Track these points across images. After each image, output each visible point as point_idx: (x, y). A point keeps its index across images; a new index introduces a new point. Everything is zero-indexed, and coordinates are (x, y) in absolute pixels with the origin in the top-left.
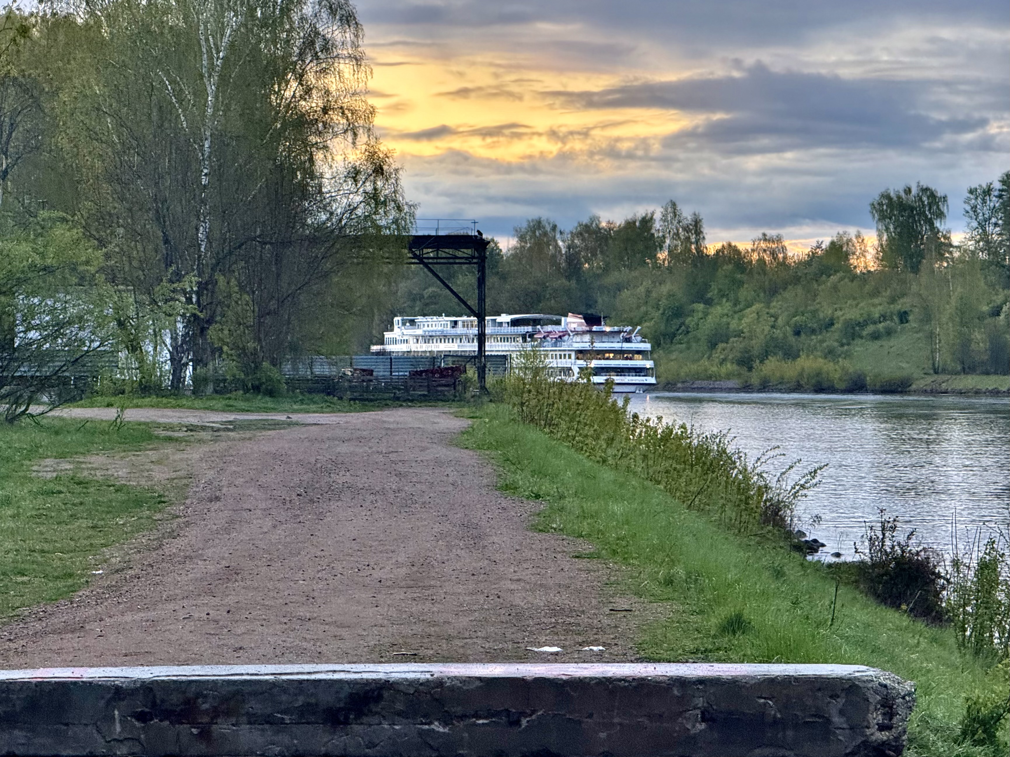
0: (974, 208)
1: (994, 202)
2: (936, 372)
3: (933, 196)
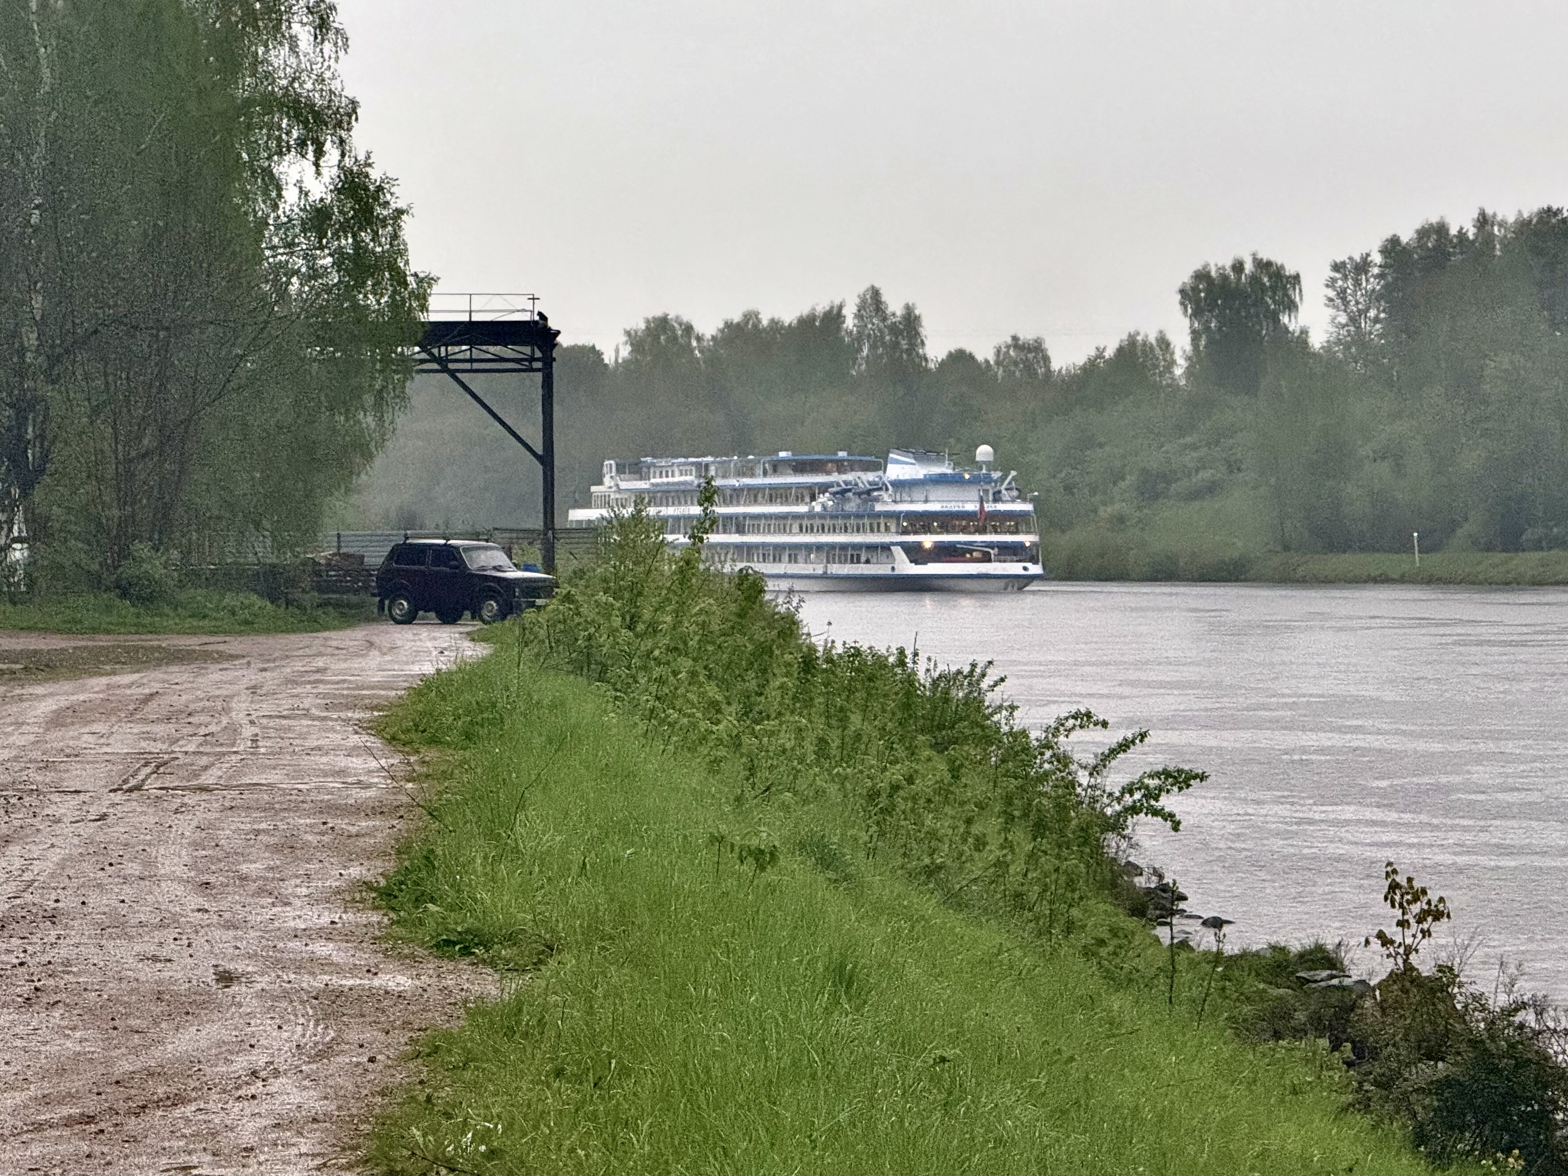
0: (1342, 293)
1: (1372, 284)
3: (1276, 273)
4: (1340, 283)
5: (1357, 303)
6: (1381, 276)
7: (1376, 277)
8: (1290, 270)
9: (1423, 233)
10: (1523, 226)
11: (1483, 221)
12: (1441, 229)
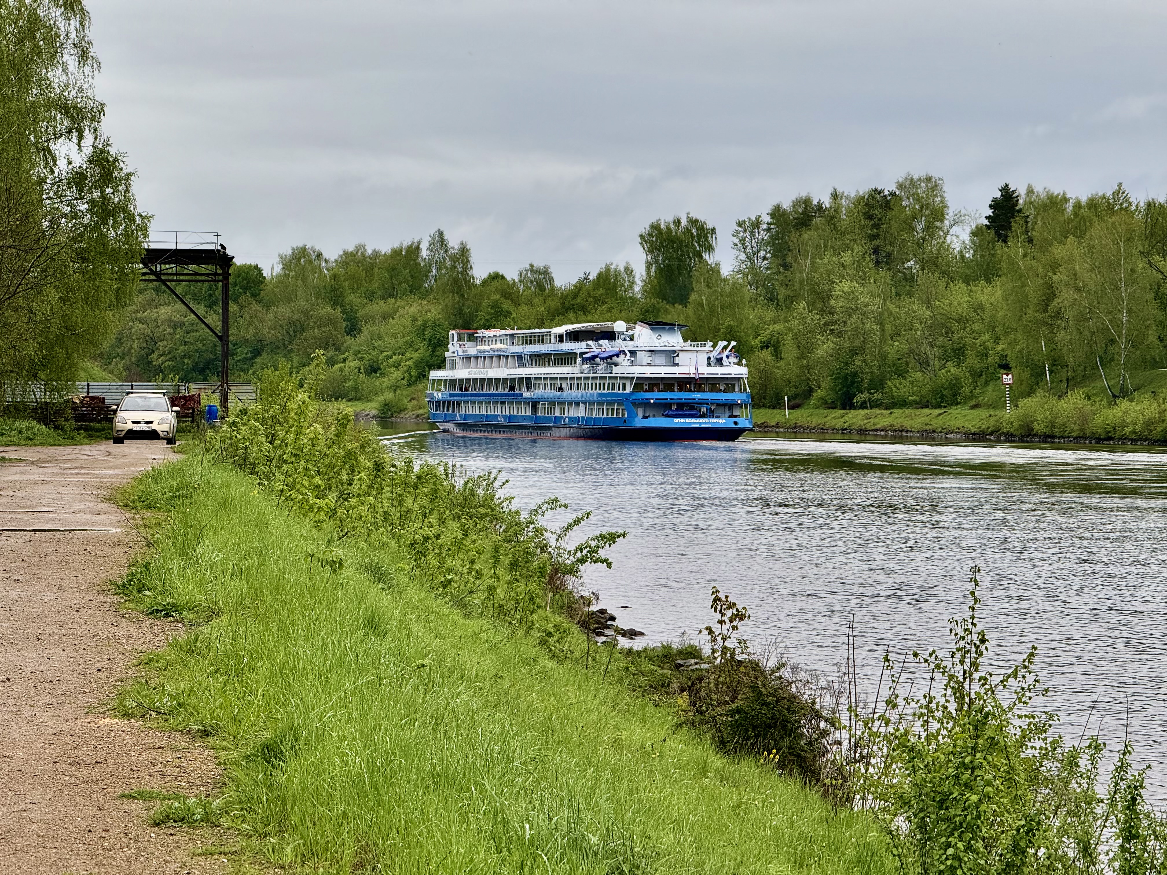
0: (743, 241)
1: (762, 235)
3: (701, 227)
4: (742, 234)
5: (752, 247)
6: (769, 230)
7: (764, 230)
8: (710, 226)
9: (796, 203)
10: (859, 200)
11: (835, 196)
12: (807, 202)
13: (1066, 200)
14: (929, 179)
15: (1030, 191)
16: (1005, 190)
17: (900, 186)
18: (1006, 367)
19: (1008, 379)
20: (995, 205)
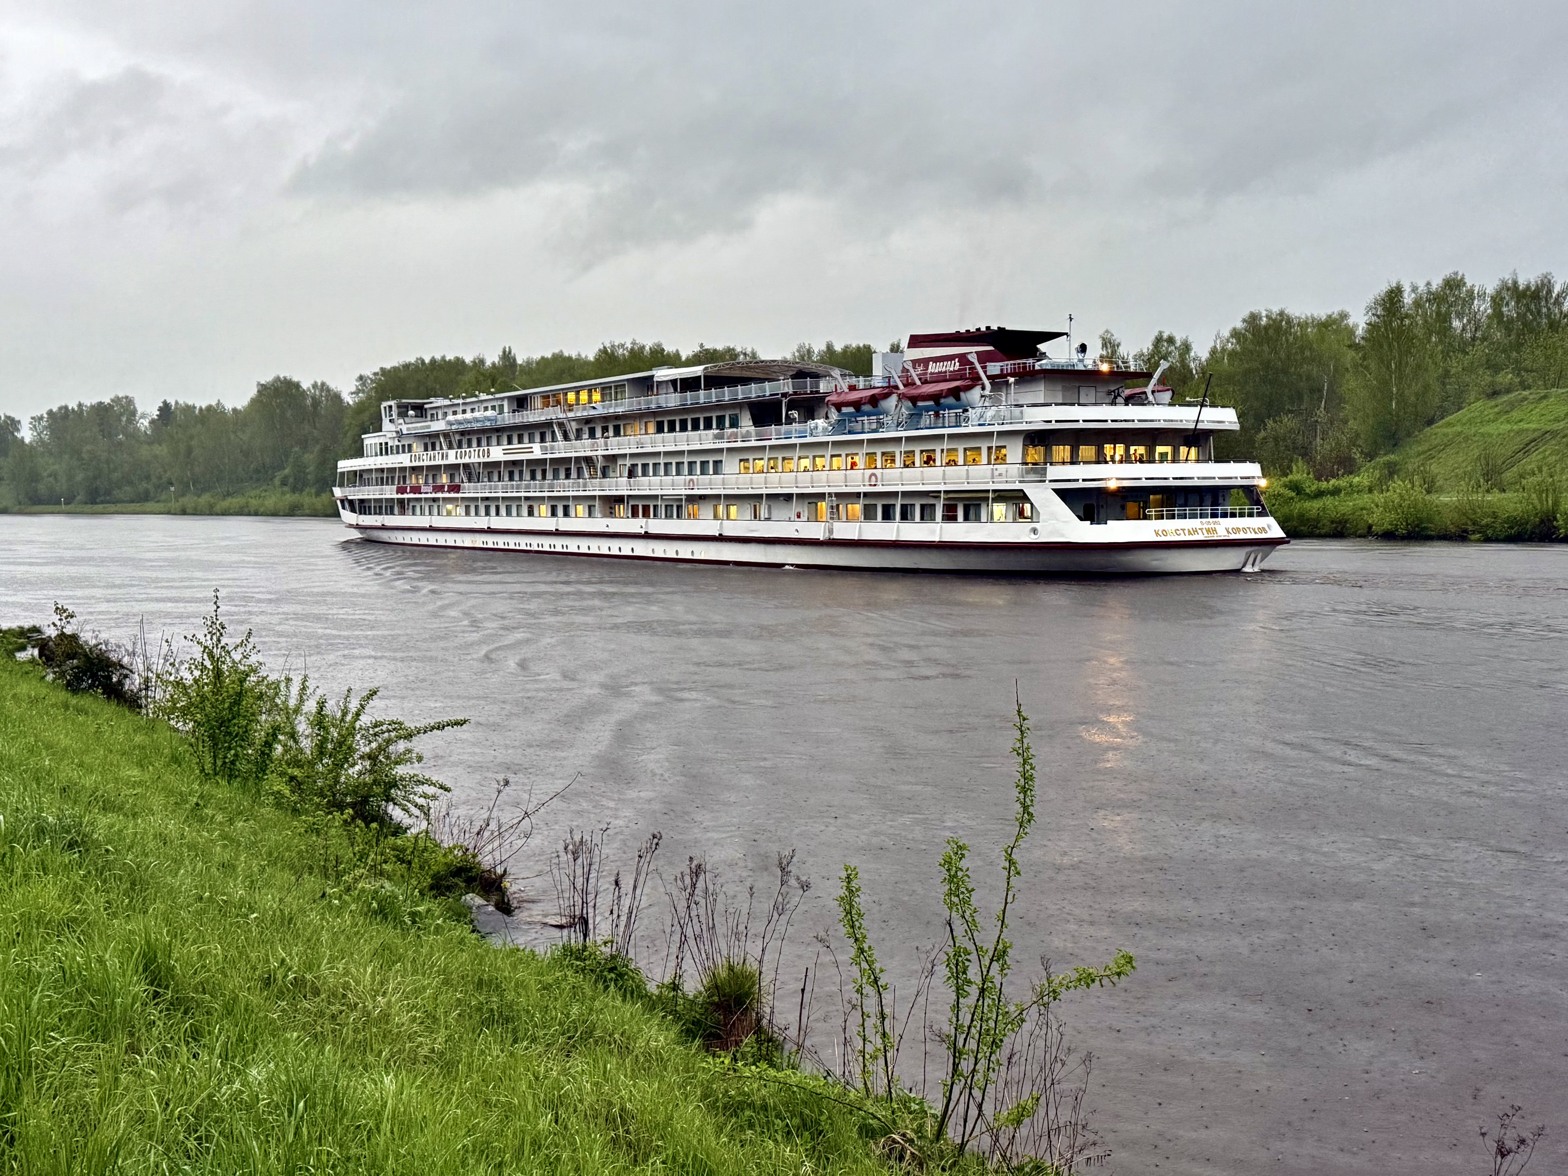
0: (35, 426)
1: (44, 423)
2: (20, 503)
3: (12, 420)
4: (34, 423)
5: (39, 429)
6: (47, 421)
7: (45, 421)
8: (17, 419)
9: (60, 408)
10: (92, 407)
11: (80, 405)
12: (66, 407)
13: (194, 407)
14: (127, 397)
15: (177, 403)
16: (165, 402)
17: (112, 400)
18: (172, 484)
19: (172, 489)
20: (160, 409)
